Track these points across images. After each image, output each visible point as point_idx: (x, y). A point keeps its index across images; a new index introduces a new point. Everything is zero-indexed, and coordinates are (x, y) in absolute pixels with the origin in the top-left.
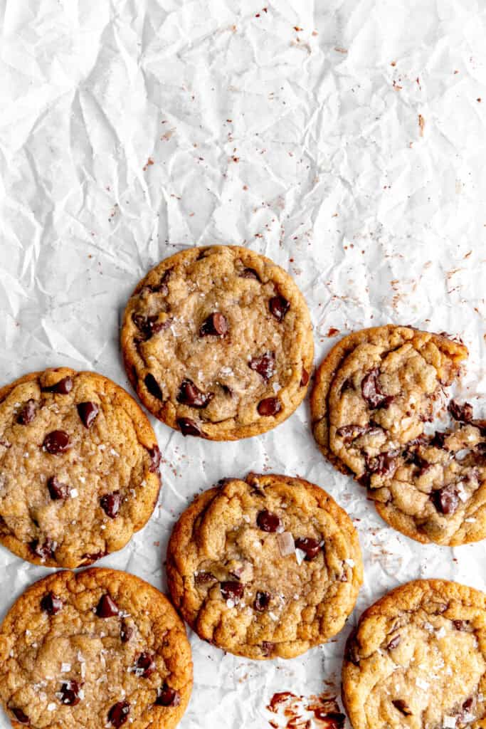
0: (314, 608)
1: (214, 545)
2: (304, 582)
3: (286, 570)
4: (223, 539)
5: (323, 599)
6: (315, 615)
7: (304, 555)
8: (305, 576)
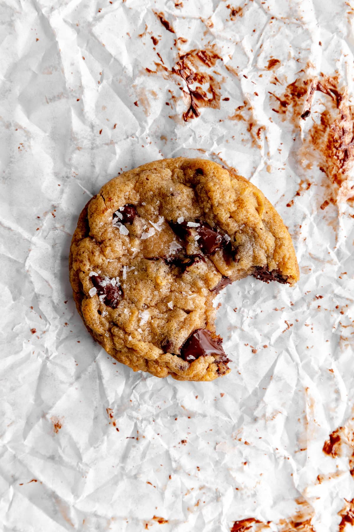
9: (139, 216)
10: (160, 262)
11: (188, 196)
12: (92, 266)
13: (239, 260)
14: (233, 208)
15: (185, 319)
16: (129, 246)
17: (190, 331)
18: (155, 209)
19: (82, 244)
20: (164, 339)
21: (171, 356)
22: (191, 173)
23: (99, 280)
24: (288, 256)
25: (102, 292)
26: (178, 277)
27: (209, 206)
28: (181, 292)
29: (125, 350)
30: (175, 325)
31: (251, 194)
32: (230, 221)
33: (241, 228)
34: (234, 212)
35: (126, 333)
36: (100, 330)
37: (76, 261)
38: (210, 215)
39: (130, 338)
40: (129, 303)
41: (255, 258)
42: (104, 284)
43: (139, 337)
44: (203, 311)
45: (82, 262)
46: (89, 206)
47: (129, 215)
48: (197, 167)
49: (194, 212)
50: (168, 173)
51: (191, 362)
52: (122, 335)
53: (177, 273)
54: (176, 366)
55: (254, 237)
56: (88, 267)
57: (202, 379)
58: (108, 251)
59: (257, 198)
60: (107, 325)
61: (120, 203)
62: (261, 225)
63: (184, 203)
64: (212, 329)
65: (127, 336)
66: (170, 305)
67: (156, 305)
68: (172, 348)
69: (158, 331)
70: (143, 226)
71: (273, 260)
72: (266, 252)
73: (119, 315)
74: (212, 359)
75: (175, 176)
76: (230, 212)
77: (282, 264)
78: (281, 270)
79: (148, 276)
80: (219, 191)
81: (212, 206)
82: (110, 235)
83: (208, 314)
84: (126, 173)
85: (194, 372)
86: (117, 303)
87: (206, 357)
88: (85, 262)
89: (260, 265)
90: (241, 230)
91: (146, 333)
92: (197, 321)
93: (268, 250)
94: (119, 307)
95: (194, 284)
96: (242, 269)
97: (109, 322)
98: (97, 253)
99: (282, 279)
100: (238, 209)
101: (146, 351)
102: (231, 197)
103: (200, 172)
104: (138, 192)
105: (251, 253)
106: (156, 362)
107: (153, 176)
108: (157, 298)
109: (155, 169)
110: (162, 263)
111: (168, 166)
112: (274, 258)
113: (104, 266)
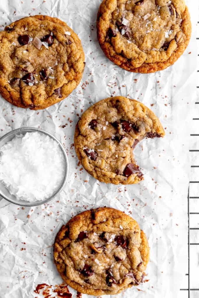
0: (66, 63)
1: (8, 64)
2: (56, 56)
3: (45, 56)
4: (10, 60)
5: (68, 57)
6: (69, 66)
7: (47, 44)
8: (54, 53)
9: (98, 123)
10: (110, 140)
11: (115, 111)
12: (84, 145)
13: (140, 132)
14: (133, 112)
15: (123, 161)
16: (97, 136)
17: (126, 165)
18: (103, 119)
19: (78, 138)
20: (116, 169)
21: (120, 175)
22: (114, 102)
23: (87, 151)
24: (159, 126)
25: (89, 155)
26: (118, 145)
27: (124, 113)
28: (120, 151)
29: (102, 176)
30: (119, 163)
31: (139, 105)
32: (133, 117)
33: (138, 119)
34: (134, 114)
35: (101, 169)
36: (91, 170)
37: (77, 145)
38: (125, 117)
39: (103, 171)
40: (100, 158)
41: (146, 129)
42: (89, 152)
43: (106, 170)
44: (130, 156)
45: (79, 145)
46: (79, 123)
47: (95, 124)
48: (116, 99)
49: (119, 117)
50: (105, 104)
51: (127, 177)
52: (100, 170)
53: (117, 144)
54: (122, 179)
55: (144, 121)
56: (82, 146)
57: (133, 183)
58: (89, 138)
59: (142, 106)
60: (93, 167)
61: (89, 120)
62: (146, 116)
63: (115, 114)
64: (134, 163)
65: (102, 170)
66: (117, 156)
67: (111, 157)
68: (120, 172)
69: (113, 166)
70: (100, 127)
71: (153, 129)
72: (150, 126)
73: (98, 163)
74: (136, 175)
75: (109, 105)
76: (133, 114)
77: (157, 130)
78: (157, 132)
79: (106, 146)
80: (126, 107)
81: (125, 113)
82: (88, 133)
83: (132, 157)
84: (90, 108)
85: (130, 181)
86: (96, 158)
87: (134, 174)
88: (80, 145)
89: (149, 132)
90: (139, 120)
91: (109, 168)
92: (128, 161)
93: (150, 125)
94: (97, 160)
95: (124, 146)
96: (142, 135)
97: (94, 166)
98: (85, 140)
99: (158, 136)
100: (135, 112)
101: (110, 175)
102: (132, 108)
103: (118, 101)
104: (95, 114)
105: (144, 128)
106: (114, 179)
107: (100, 107)
108: (111, 154)
109: (100, 104)
110: (111, 140)
111: (105, 102)
112: (154, 128)
113: (88, 145)
